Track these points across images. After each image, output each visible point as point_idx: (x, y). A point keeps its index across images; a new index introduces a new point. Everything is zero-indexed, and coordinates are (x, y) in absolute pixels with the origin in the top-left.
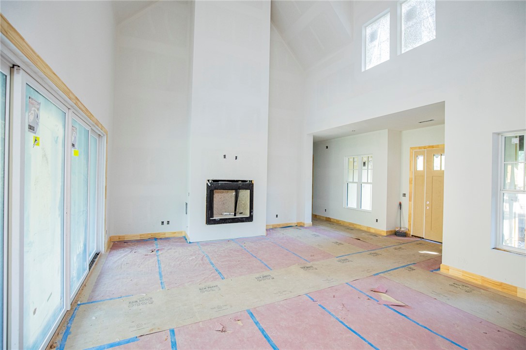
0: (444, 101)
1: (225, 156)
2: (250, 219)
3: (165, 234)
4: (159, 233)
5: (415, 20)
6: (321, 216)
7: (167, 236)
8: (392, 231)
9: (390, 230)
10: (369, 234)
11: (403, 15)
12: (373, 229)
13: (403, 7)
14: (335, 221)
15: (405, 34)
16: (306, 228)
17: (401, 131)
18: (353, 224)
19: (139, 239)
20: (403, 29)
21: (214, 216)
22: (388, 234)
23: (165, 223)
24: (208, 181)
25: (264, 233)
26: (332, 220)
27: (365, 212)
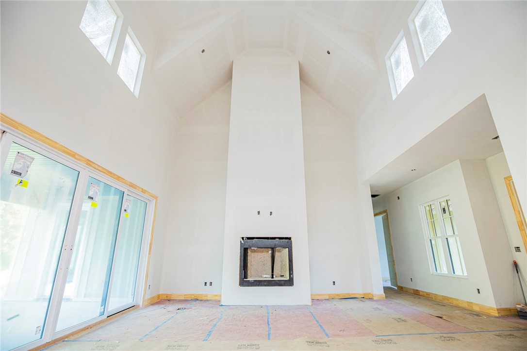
0: (484, 94)
1: (259, 212)
2: (290, 282)
3: (207, 296)
4: (202, 295)
5: (429, 27)
6: (407, 288)
7: (209, 298)
8: (510, 310)
9: (503, 307)
10: (466, 312)
11: (418, 29)
12: (477, 305)
13: (416, 22)
14: (425, 294)
15: (424, 45)
16: (376, 301)
17: (484, 160)
18: (448, 298)
19: (183, 299)
20: (421, 41)
21: (249, 277)
22: (503, 313)
23: (208, 284)
24: (243, 238)
25: (309, 302)
26: (421, 293)
27: (459, 278)
